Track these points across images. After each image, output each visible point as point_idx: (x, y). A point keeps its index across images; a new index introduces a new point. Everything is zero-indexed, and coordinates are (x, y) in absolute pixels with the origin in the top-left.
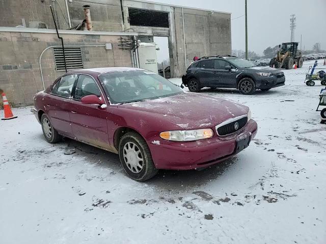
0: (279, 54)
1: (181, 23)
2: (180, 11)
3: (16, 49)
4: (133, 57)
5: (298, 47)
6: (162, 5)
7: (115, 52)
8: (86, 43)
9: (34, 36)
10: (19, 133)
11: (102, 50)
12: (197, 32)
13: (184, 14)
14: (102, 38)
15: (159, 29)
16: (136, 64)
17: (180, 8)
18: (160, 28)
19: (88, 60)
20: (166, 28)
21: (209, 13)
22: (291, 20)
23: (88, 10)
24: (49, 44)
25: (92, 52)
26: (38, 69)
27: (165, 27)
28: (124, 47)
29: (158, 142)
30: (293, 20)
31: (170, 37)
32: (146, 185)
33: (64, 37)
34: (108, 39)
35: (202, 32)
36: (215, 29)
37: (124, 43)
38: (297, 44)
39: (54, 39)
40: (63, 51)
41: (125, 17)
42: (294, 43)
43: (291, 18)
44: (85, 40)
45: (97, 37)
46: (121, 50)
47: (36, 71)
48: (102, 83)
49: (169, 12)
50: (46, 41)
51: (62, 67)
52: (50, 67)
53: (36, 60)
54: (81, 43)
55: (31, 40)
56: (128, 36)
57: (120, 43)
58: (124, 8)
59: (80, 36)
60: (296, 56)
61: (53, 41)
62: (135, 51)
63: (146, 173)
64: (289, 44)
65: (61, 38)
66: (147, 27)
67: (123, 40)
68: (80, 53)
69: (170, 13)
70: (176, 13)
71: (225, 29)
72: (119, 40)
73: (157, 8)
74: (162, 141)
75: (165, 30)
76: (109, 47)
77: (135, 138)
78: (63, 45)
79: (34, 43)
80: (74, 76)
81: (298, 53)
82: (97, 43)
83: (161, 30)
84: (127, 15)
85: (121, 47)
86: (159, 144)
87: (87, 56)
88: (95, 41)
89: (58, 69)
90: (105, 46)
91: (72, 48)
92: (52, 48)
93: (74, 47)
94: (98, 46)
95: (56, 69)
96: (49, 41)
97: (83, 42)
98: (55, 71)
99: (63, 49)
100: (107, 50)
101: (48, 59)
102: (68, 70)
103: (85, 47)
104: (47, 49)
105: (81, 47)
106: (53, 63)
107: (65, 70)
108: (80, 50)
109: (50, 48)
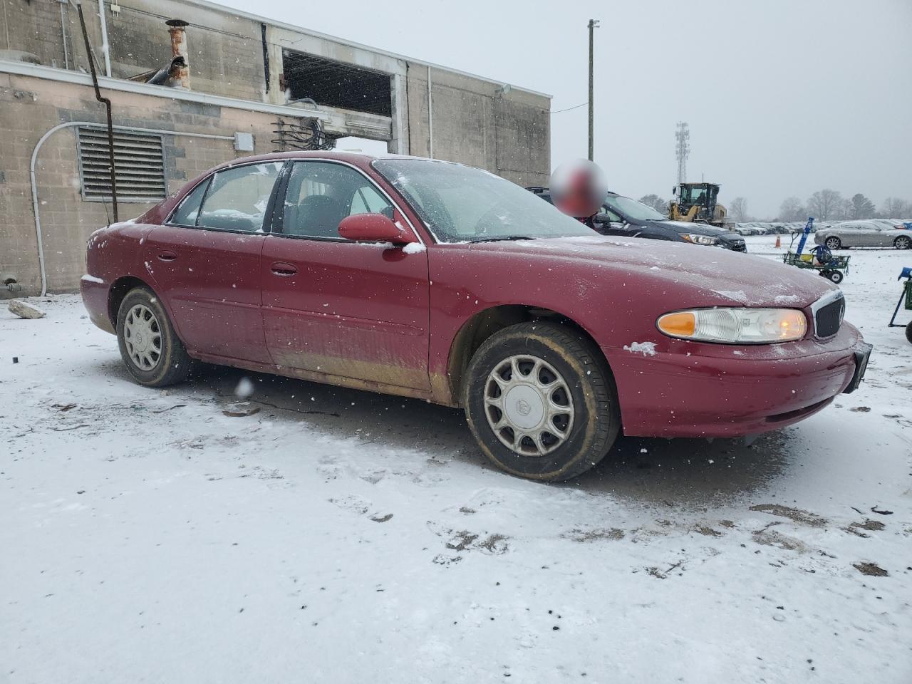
0: (676, 210)
1: (426, 107)
2: (423, 76)
5: (718, 195)
6: (376, 54)
8: (178, 125)
9: (22, 85)
10: (16, 360)
11: (224, 148)
12: (464, 136)
13: (433, 83)
14: (226, 118)
15: (365, 119)
17: (421, 65)
18: (367, 115)
19: (181, 175)
20: (383, 118)
21: (498, 89)
22: (677, 134)
23: (183, 36)
24: (64, 115)
25: (194, 151)
26: (27, 185)
27: (380, 113)
28: (289, 149)
29: (648, 348)
30: (682, 136)
31: (393, 143)
32: (578, 492)
33: (115, 100)
34: (243, 121)
35: (478, 138)
36: (510, 134)
37: (286, 137)
38: (716, 189)
39: (83, 101)
40: (111, 140)
41: (271, 72)
42: (708, 186)
43: (679, 130)
44: (176, 116)
45: (214, 112)
47: (17, 192)
48: (394, 183)
49: (394, 75)
50: (56, 105)
51: (102, 187)
52: (65, 185)
53: (19, 158)
54: (162, 121)
55: (10, 97)
56: (301, 118)
57: (277, 136)
58: (270, 48)
59: (162, 103)
60: (712, 218)
61: (79, 107)
63: (583, 451)
64: (697, 186)
65: (108, 102)
66: (333, 110)
67: (286, 128)
68: (160, 151)
69: (397, 78)
70: (410, 80)
71: (535, 135)
72: (276, 128)
73: (363, 61)
74: (664, 342)
75: (380, 121)
76: (245, 142)
77: (546, 341)
78: (110, 123)
79: (18, 107)
80: (272, 169)
81: (716, 213)
82: (213, 128)
83: (370, 120)
84: (277, 70)
85: (278, 148)
86: (652, 353)
87: (181, 163)
88: (205, 123)
89: (87, 194)
90: (234, 141)
91: (135, 136)
92: (75, 126)
93: (142, 134)
94: (213, 137)
95: (84, 194)
96: (67, 107)
97: (169, 122)
98: (78, 198)
99: (111, 136)
100: (237, 151)
101: (57, 158)
102: (118, 199)
103: (177, 137)
104: (59, 130)
105: (164, 134)
106: (74, 170)
107: (111, 198)
108: (160, 144)
109: (67, 127)
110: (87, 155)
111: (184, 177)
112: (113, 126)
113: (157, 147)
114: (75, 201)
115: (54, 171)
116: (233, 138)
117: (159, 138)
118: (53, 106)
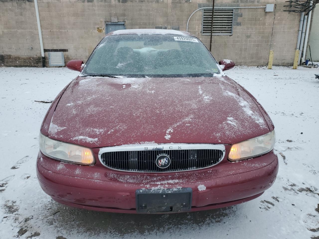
3: (169, 10)
4: (302, 22)
7: (277, 15)
8: (241, 4)
11: (260, 12)
16: (304, 31)
19: (239, 24)
24: (200, 6)
25: (246, 14)
28: (293, 9)
37: (293, 4)
40: (213, 13)
46: (287, 13)
51: (208, 30)
52: (197, 30)
53: (184, 22)
54: (235, 3)
55: (184, 2)
57: (288, 4)
61: (205, 2)
62: (308, 14)
76: (270, 8)
79: (186, 4)
82: (256, 3)
85: (288, 9)
87: (239, 20)
88: (253, 2)
89: (203, 33)
90: (265, 8)
91: (223, 10)
92: (203, 9)
93: (226, 9)
94: (256, 7)
95: (202, 33)
96: (201, 2)
97: (238, 3)
98: (200, 34)
99: (213, 11)
100: (266, 12)
101: (196, 21)
102: (213, 34)
103: (240, 9)
104: (197, 11)
105: (235, 8)
106: (200, 25)
107: (210, 34)
108: (232, 13)
109: (200, 10)
110: (205, 19)
111: (240, 25)
112: (214, 7)
113: (232, 14)
114: (199, 35)
115: (194, 25)
116: (265, 7)
117: (233, 10)
118: (197, 3)
